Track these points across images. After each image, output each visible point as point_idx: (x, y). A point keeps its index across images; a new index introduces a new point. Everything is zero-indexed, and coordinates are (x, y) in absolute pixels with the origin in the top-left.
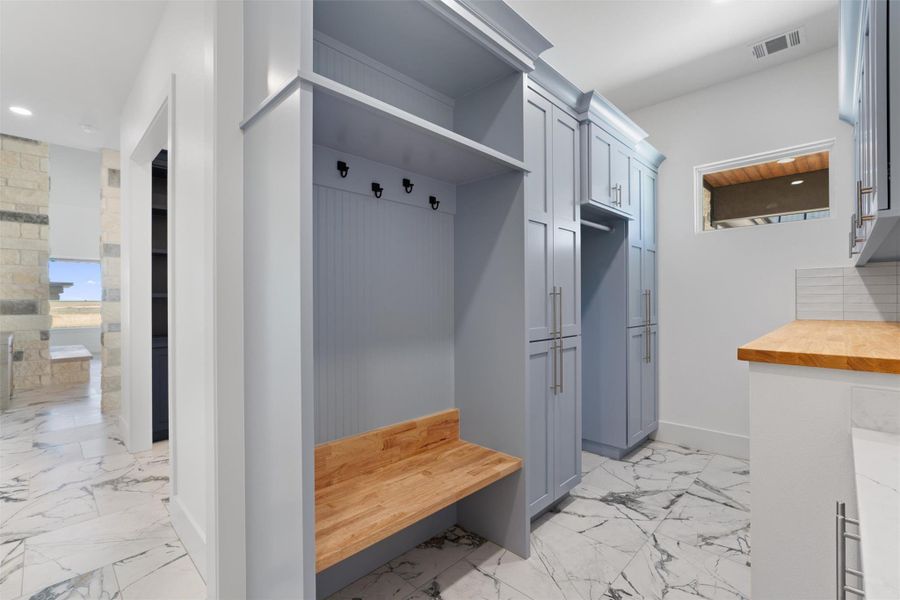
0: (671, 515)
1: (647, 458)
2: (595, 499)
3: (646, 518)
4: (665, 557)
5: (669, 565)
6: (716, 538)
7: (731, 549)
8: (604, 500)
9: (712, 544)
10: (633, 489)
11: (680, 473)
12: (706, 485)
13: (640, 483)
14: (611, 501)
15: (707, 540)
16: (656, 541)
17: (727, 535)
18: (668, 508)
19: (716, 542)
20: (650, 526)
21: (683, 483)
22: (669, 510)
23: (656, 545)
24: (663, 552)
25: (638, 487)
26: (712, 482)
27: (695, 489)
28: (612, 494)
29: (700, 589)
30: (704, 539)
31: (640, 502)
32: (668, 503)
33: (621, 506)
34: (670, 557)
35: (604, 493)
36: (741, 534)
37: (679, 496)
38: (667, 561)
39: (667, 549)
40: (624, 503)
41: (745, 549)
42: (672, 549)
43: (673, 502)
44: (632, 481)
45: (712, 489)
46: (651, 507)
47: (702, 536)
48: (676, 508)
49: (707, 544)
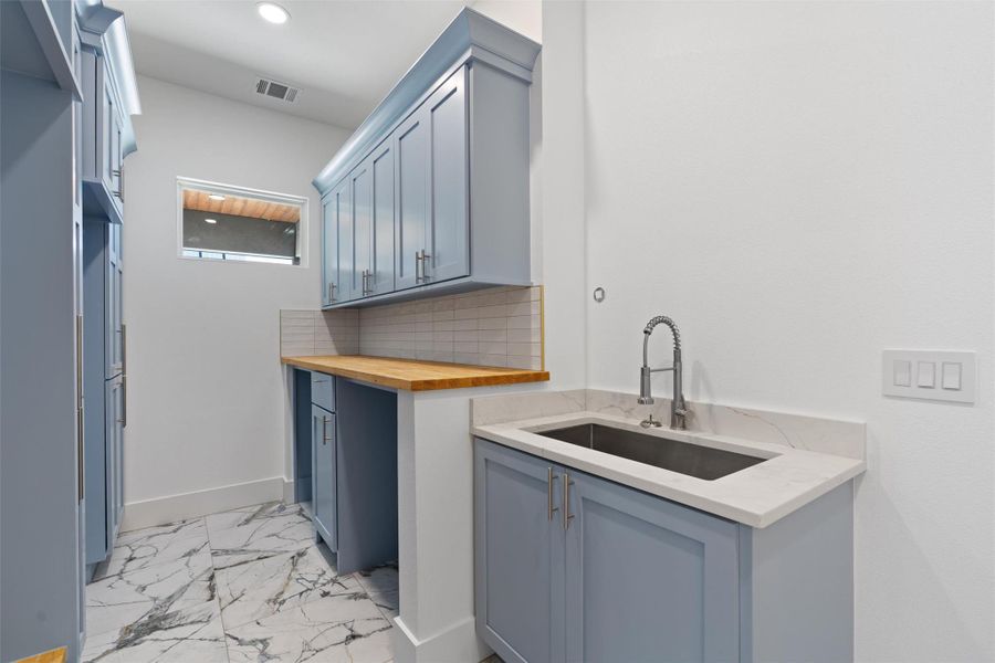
0: (224, 603)
1: (131, 559)
2: (108, 652)
3: (200, 625)
4: (260, 646)
5: (271, 650)
6: (282, 593)
7: (301, 594)
8: (122, 645)
9: (284, 601)
10: (150, 606)
11: (189, 554)
12: (227, 552)
13: (150, 592)
14: (136, 638)
15: (277, 600)
16: (236, 639)
17: (287, 584)
18: (212, 597)
19: (285, 596)
20: (215, 629)
21: (203, 562)
22: (216, 598)
23: (241, 642)
24: (253, 642)
25: (155, 599)
26: (230, 545)
27: (220, 561)
28: (128, 629)
29: (315, 645)
30: (275, 602)
31: (177, 613)
32: (207, 594)
33: (156, 634)
34: (263, 641)
35: (116, 636)
36: (295, 575)
37: (212, 578)
38: (265, 647)
39: (253, 638)
40: (156, 628)
41: (310, 586)
42: (259, 633)
43: (212, 588)
44: (138, 597)
45: (234, 552)
46: (196, 609)
47: (270, 600)
48: (221, 591)
49: (282, 603)
